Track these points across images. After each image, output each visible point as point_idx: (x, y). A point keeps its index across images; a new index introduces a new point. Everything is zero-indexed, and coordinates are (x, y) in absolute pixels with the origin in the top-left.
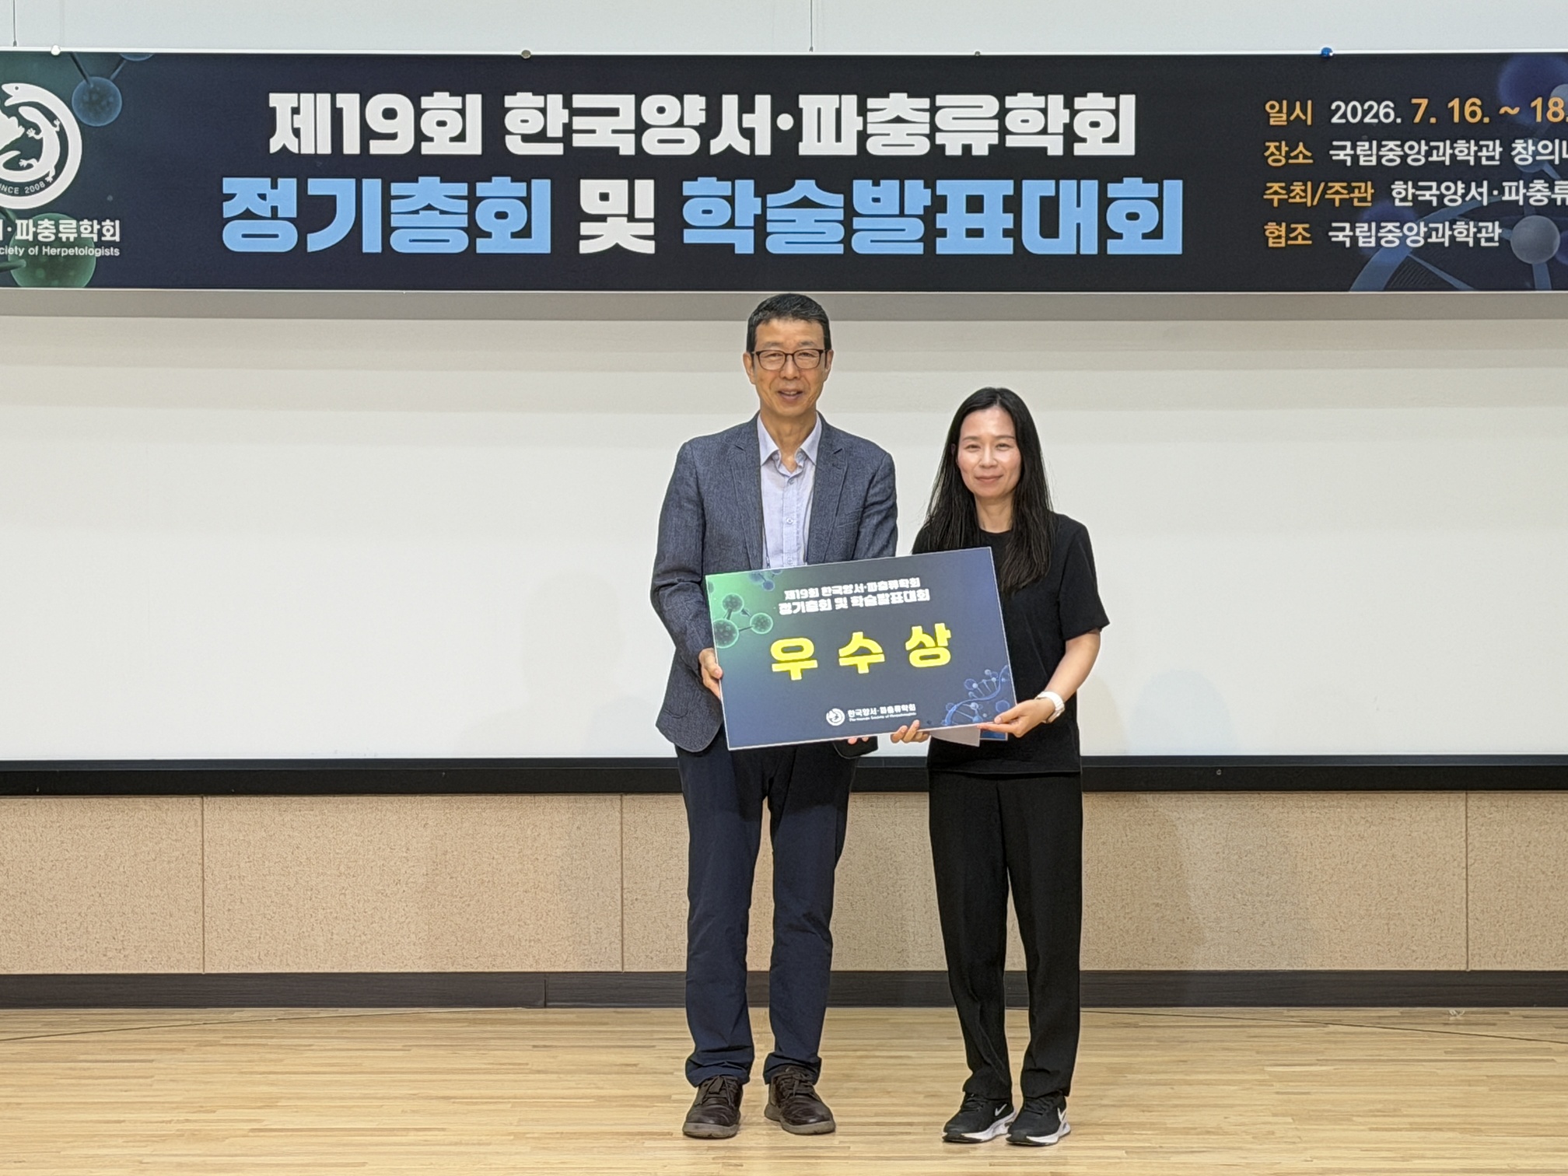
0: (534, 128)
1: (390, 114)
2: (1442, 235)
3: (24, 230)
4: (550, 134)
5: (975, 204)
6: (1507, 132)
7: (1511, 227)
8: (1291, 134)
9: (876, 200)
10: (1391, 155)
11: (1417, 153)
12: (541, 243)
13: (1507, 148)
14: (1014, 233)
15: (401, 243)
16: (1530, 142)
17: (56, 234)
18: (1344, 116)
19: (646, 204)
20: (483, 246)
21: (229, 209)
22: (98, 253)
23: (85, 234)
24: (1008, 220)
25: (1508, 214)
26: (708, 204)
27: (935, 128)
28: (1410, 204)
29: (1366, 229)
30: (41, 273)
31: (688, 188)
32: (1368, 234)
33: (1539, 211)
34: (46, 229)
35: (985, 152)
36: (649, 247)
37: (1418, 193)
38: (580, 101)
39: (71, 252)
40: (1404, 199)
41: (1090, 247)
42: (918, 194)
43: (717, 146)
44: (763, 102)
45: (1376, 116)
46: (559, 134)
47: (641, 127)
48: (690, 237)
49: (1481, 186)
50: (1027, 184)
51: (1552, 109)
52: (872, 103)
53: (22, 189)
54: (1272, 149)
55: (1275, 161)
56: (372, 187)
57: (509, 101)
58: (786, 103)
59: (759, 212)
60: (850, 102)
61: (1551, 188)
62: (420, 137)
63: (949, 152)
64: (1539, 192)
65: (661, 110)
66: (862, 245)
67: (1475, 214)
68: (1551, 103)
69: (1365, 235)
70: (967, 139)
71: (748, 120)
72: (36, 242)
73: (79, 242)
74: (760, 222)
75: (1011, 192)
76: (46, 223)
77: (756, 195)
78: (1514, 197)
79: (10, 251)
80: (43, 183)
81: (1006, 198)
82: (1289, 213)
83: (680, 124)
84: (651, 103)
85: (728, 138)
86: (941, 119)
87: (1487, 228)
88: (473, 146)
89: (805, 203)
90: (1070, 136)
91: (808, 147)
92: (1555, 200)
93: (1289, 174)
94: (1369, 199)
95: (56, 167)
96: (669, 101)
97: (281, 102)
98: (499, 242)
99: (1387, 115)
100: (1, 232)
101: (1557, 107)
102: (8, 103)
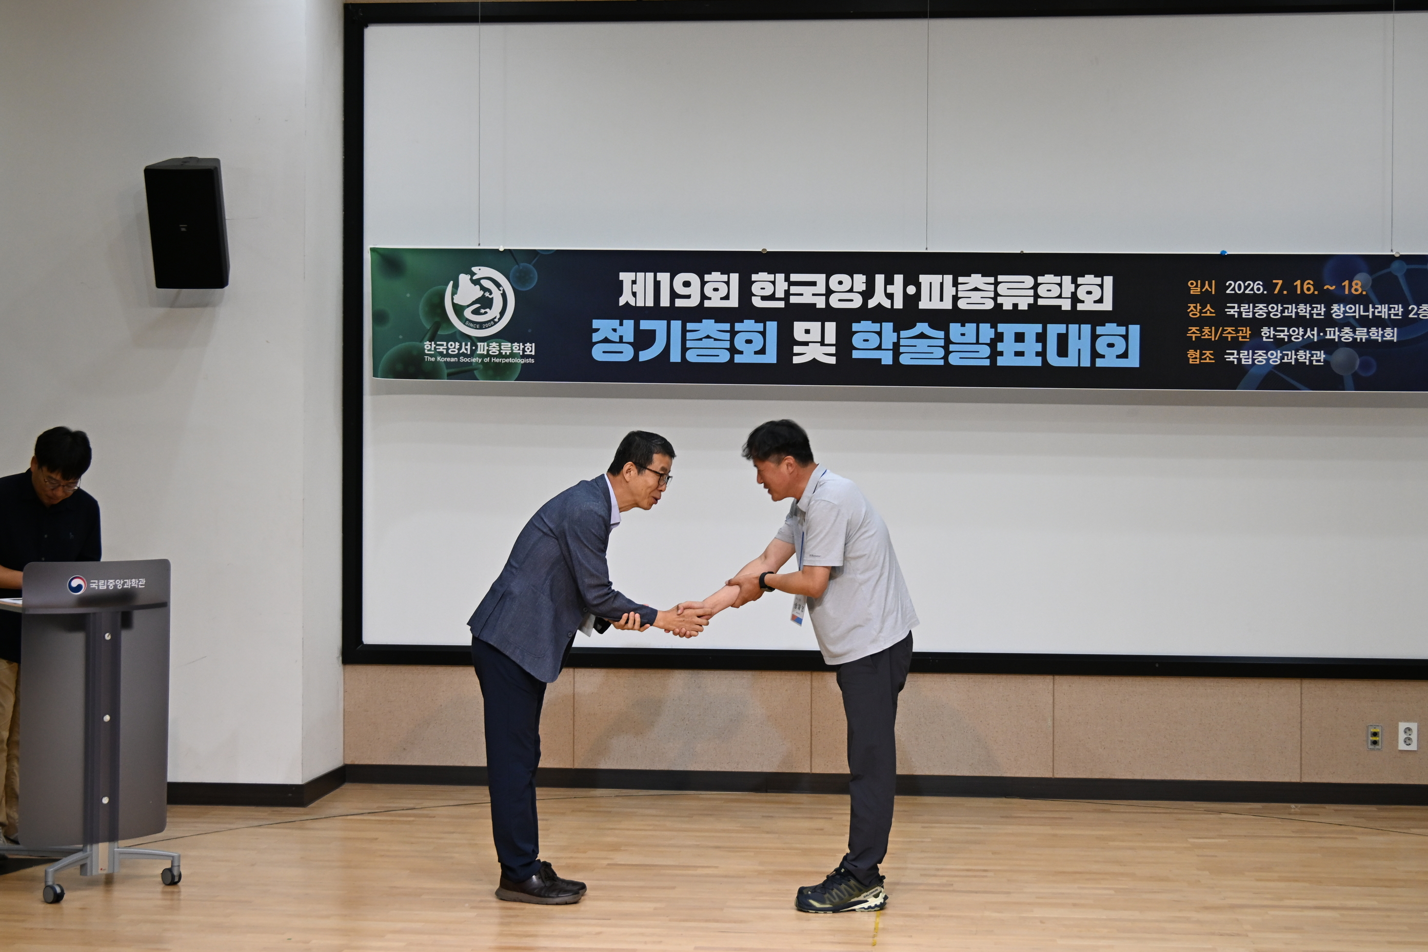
0: (768, 292)
1: (687, 284)
2: (1291, 357)
3: (482, 348)
4: (777, 296)
5: (1020, 337)
6: (1328, 300)
7: (1331, 354)
8: (1203, 299)
9: (963, 335)
10: (1261, 312)
11: (1276, 311)
12: (771, 357)
13: (1328, 309)
14: (1042, 354)
15: (691, 357)
16: (1342, 305)
17: (499, 351)
18: (1233, 289)
19: (831, 337)
20: (738, 359)
21: (596, 337)
22: (522, 361)
23: (516, 351)
24: (1039, 347)
25: (1329, 346)
26: (866, 336)
27: (997, 294)
28: (1272, 340)
29: (1246, 354)
30: (490, 372)
31: (855, 327)
32: (1248, 357)
33: (1347, 345)
34: (494, 348)
35: (1026, 308)
36: (832, 360)
37: (1276, 334)
38: (794, 277)
39: (507, 360)
40: (1269, 337)
41: (1086, 363)
42: (987, 332)
43: (872, 304)
44: (899, 279)
45: (1252, 289)
46: (782, 296)
47: (829, 292)
48: (856, 355)
49: (1313, 330)
50: (1050, 327)
51: (1355, 287)
52: (961, 280)
53: (481, 326)
54: (1192, 308)
55: (1193, 314)
56: (676, 325)
57: (754, 277)
58: (911, 279)
59: (896, 341)
60: (949, 279)
61: (1354, 332)
62: (704, 297)
63: (1005, 308)
64: (1347, 334)
65: (840, 283)
66: (954, 360)
67: (1309, 346)
68: (1353, 284)
69: (1246, 358)
70: (1015, 300)
71: (890, 289)
72: (488, 355)
73: (512, 355)
74: (896, 346)
75: (1040, 331)
76: (494, 344)
77: (894, 331)
78: (1332, 337)
79: (474, 360)
80: (493, 322)
81: (1037, 334)
82: (1201, 344)
83: (851, 290)
84: (835, 279)
85: (878, 299)
86: (1001, 289)
87: (1317, 354)
88: (733, 302)
89: (922, 336)
90: (1075, 299)
91: (924, 304)
92: (1357, 338)
93: (1201, 322)
94: (1248, 337)
95: (500, 313)
96: (845, 278)
97: (626, 277)
98: (747, 357)
99: (1258, 289)
100: (467, 348)
101: (1357, 286)
102: (474, 278)
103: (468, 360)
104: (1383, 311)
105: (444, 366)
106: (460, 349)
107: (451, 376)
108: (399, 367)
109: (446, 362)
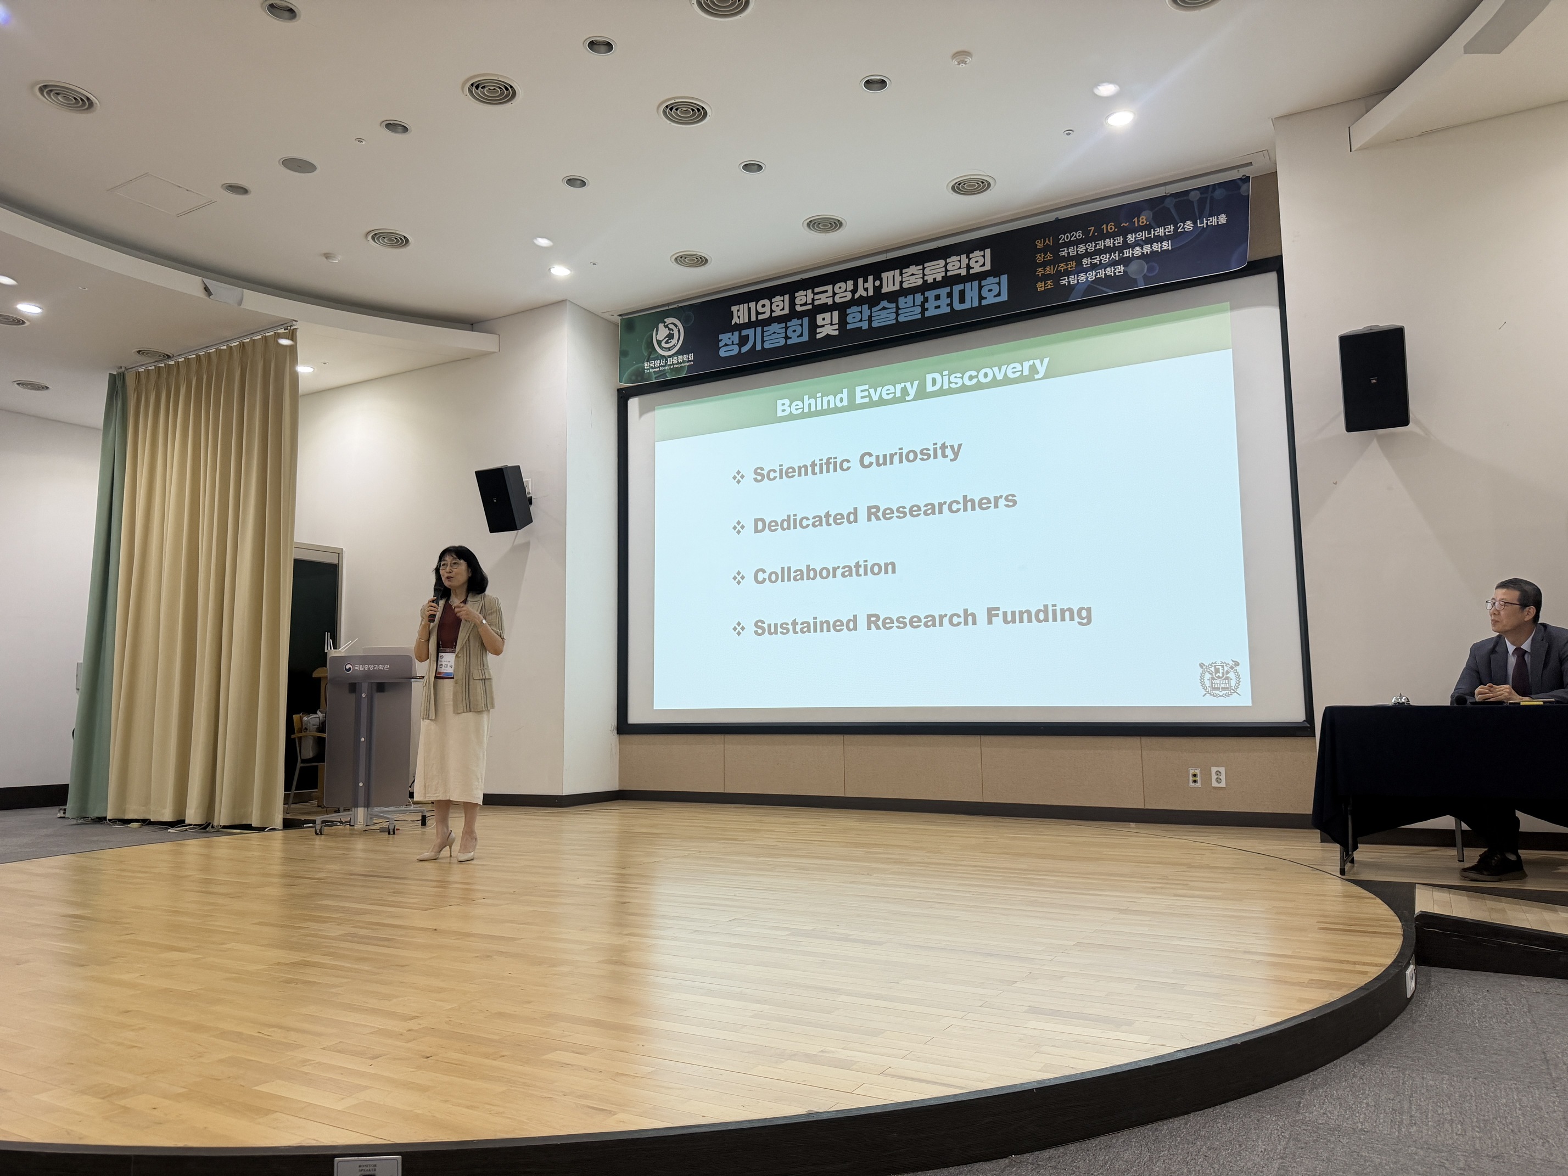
0: (803, 302)
1: (763, 306)
2: (1101, 273)
3: (670, 361)
4: (808, 303)
6: (1124, 233)
7: (1127, 266)
8: (1044, 250)
9: (906, 303)
10: (1082, 250)
11: (1091, 247)
13: (1125, 238)
14: (951, 305)
15: (767, 346)
16: (1133, 234)
17: (677, 361)
18: (1064, 239)
19: (836, 320)
20: (789, 342)
21: (721, 344)
22: (688, 364)
23: (684, 359)
24: (948, 301)
25: (1125, 261)
26: (854, 315)
27: (924, 275)
28: (1089, 265)
30: (674, 373)
31: (848, 311)
33: (1138, 258)
34: (675, 360)
35: (941, 279)
36: (837, 333)
37: (1092, 261)
38: (816, 290)
39: (681, 365)
40: (1087, 264)
41: (976, 304)
42: (919, 298)
43: (857, 296)
44: (871, 278)
45: (1076, 237)
46: (811, 302)
47: (834, 294)
48: (849, 327)
49: (1116, 254)
50: (955, 287)
51: (1141, 221)
52: (904, 271)
53: (669, 349)
54: (1038, 257)
55: (1039, 261)
56: (759, 329)
57: (797, 295)
58: (878, 277)
59: (870, 314)
60: (897, 272)
63: (929, 282)
64: (1137, 251)
65: (840, 288)
66: (901, 318)
67: (1114, 264)
68: (1140, 219)
69: (1073, 280)
70: (935, 276)
71: (866, 285)
72: (673, 364)
73: (684, 362)
74: (870, 317)
75: (949, 291)
76: (675, 358)
77: (869, 309)
78: (1128, 255)
79: (666, 368)
80: (674, 346)
81: (947, 293)
83: (846, 291)
84: (837, 286)
85: (861, 292)
86: (926, 271)
87: (1118, 268)
88: (786, 311)
89: (884, 308)
90: (969, 267)
91: (885, 290)
92: (1144, 253)
93: (1044, 264)
95: (677, 340)
96: (842, 284)
97: (734, 309)
98: (794, 339)
99: (1079, 236)
100: (663, 363)
101: (1143, 220)
102: (666, 324)
103: (663, 368)
105: (653, 373)
106: (660, 364)
108: (633, 378)
109: (654, 371)
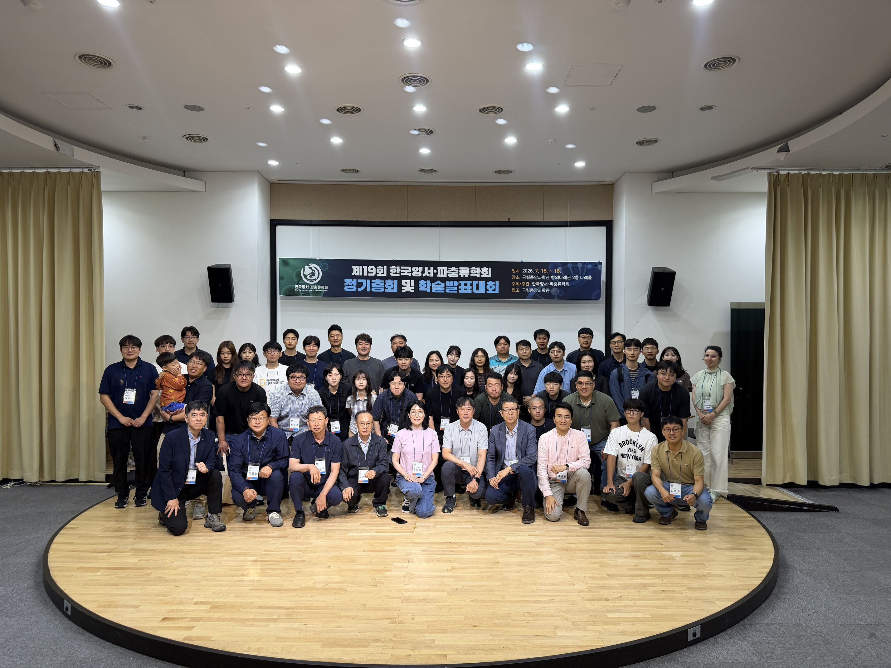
0: (395, 272)
1: (372, 269)
2: (540, 290)
3: (312, 287)
4: (397, 273)
5: (465, 285)
6: (550, 274)
7: (551, 289)
8: (516, 274)
9: (450, 284)
10: (532, 278)
11: (536, 278)
12: (396, 290)
13: (550, 277)
15: (373, 290)
16: (554, 276)
18: (524, 271)
19: (413, 284)
20: (386, 291)
21: (345, 284)
22: (324, 291)
23: (322, 288)
24: (471, 288)
25: (551, 287)
26: (422, 284)
27: (459, 273)
28: (535, 286)
29: (528, 289)
30: (315, 294)
31: (420, 282)
33: (556, 287)
35: (467, 276)
36: (413, 291)
37: (536, 284)
38: (402, 268)
39: (320, 291)
41: (484, 292)
42: (456, 283)
43: (424, 275)
44: (432, 268)
46: (399, 273)
47: (412, 272)
48: (420, 289)
49: (546, 283)
50: (474, 282)
52: (449, 268)
55: (513, 278)
56: (369, 281)
57: (391, 267)
58: (435, 268)
59: (431, 285)
60: (446, 268)
61: (558, 283)
62: (377, 273)
63: (461, 276)
64: (556, 284)
66: (447, 291)
67: (545, 287)
68: (557, 270)
70: (464, 274)
72: (314, 289)
73: (321, 289)
74: (431, 287)
76: (316, 286)
77: (430, 283)
78: (551, 285)
79: (310, 291)
80: (316, 280)
81: (470, 284)
82: (516, 287)
83: (418, 271)
85: (426, 274)
86: (460, 271)
87: (547, 289)
88: (385, 275)
89: (438, 284)
90: (481, 274)
91: (439, 275)
92: (558, 285)
93: (516, 281)
94: (528, 285)
95: (318, 277)
96: (417, 268)
97: (354, 267)
98: (389, 290)
99: (531, 271)
101: (559, 270)
102: (310, 267)
103: (307, 290)
104: (565, 277)
105: (301, 292)
106: (306, 287)
107: (303, 295)
108: (288, 292)
